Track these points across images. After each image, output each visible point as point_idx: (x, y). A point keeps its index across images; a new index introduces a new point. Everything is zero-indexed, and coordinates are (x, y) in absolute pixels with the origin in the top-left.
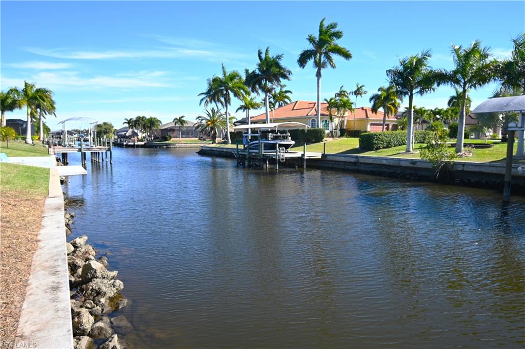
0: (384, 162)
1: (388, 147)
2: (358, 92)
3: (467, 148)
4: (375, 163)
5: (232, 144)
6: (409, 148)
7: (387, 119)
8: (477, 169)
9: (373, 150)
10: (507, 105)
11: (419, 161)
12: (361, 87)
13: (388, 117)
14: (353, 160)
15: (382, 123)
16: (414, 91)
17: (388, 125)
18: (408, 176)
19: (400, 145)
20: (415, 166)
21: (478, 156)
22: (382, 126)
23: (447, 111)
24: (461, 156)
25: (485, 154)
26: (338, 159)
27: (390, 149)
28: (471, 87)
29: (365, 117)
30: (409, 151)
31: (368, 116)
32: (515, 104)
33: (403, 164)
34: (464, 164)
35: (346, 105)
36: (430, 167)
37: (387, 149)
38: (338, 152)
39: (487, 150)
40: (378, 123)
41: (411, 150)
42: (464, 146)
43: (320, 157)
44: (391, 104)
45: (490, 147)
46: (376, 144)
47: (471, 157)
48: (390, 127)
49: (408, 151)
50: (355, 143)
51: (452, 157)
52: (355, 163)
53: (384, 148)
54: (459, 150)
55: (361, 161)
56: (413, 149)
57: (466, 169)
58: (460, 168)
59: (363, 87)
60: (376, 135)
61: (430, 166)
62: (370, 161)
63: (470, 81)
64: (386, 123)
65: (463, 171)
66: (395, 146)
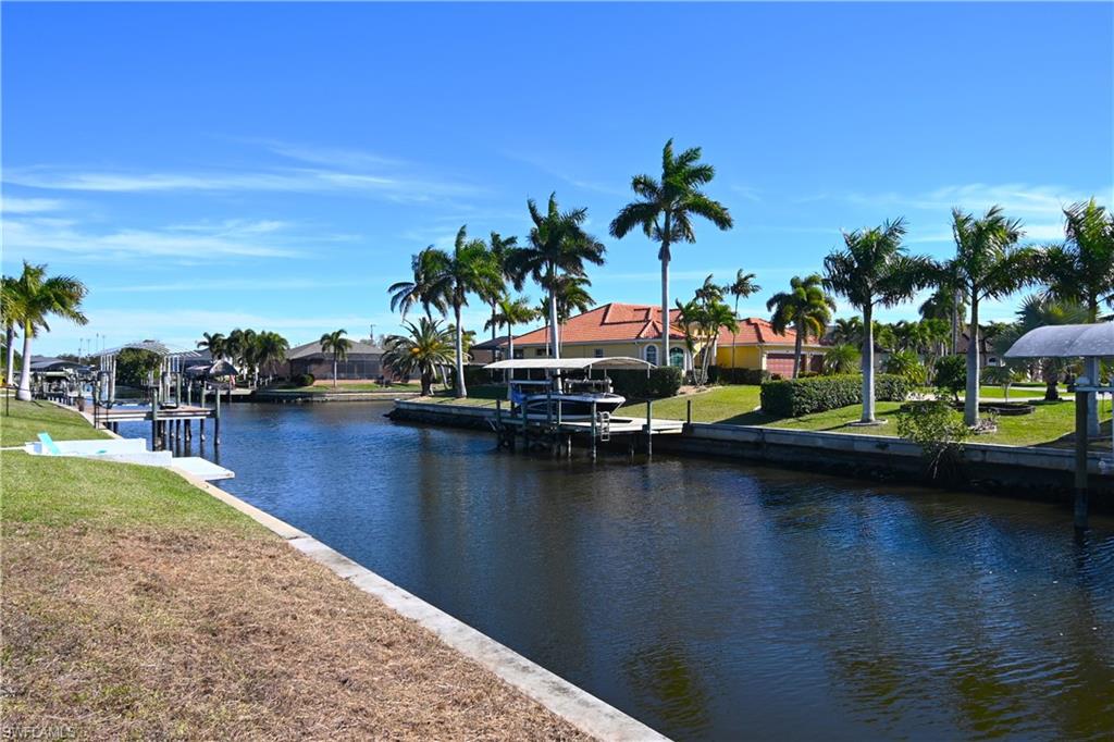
0: (820, 443)
1: (820, 409)
2: (741, 288)
3: (985, 415)
4: (800, 444)
5: (467, 397)
6: (868, 414)
7: (803, 345)
8: (1012, 460)
9: (791, 417)
10: (1071, 344)
11: (894, 442)
12: (746, 278)
13: (806, 342)
14: (752, 438)
15: (793, 352)
16: (873, 299)
17: (804, 357)
18: (874, 473)
19: (844, 406)
20: (885, 452)
21: (1009, 431)
22: (792, 361)
23: (922, 329)
24: (975, 433)
25: (1022, 427)
26: (719, 434)
27: (826, 414)
28: (986, 295)
29: (756, 340)
30: (869, 421)
31: (764, 338)
32: (1085, 342)
33: (858, 447)
34: (985, 450)
35: (722, 317)
36: (919, 455)
37: (820, 415)
38: (718, 420)
39: (1023, 420)
40: (784, 352)
41: (873, 417)
42: (981, 410)
43: (680, 431)
44: (810, 315)
45: (1028, 412)
46: (797, 403)
47: (995, 435)
48: (808, 361)
49: (866, 420)
50: (749, 399)
51: (962, 435)
52: (757, 445)
53: (812, 411)
54: (970, 421)
55: (771, 439)
56: (875, 414)
57: (989, 459)
58: (978, 458)
59: (750, 279)
60: (796, 385)
61: (918, 452)
62: (790, 441)
63: (983, 285)
64: (802, 353)
65: (983, 463)
66: (835, 407)
